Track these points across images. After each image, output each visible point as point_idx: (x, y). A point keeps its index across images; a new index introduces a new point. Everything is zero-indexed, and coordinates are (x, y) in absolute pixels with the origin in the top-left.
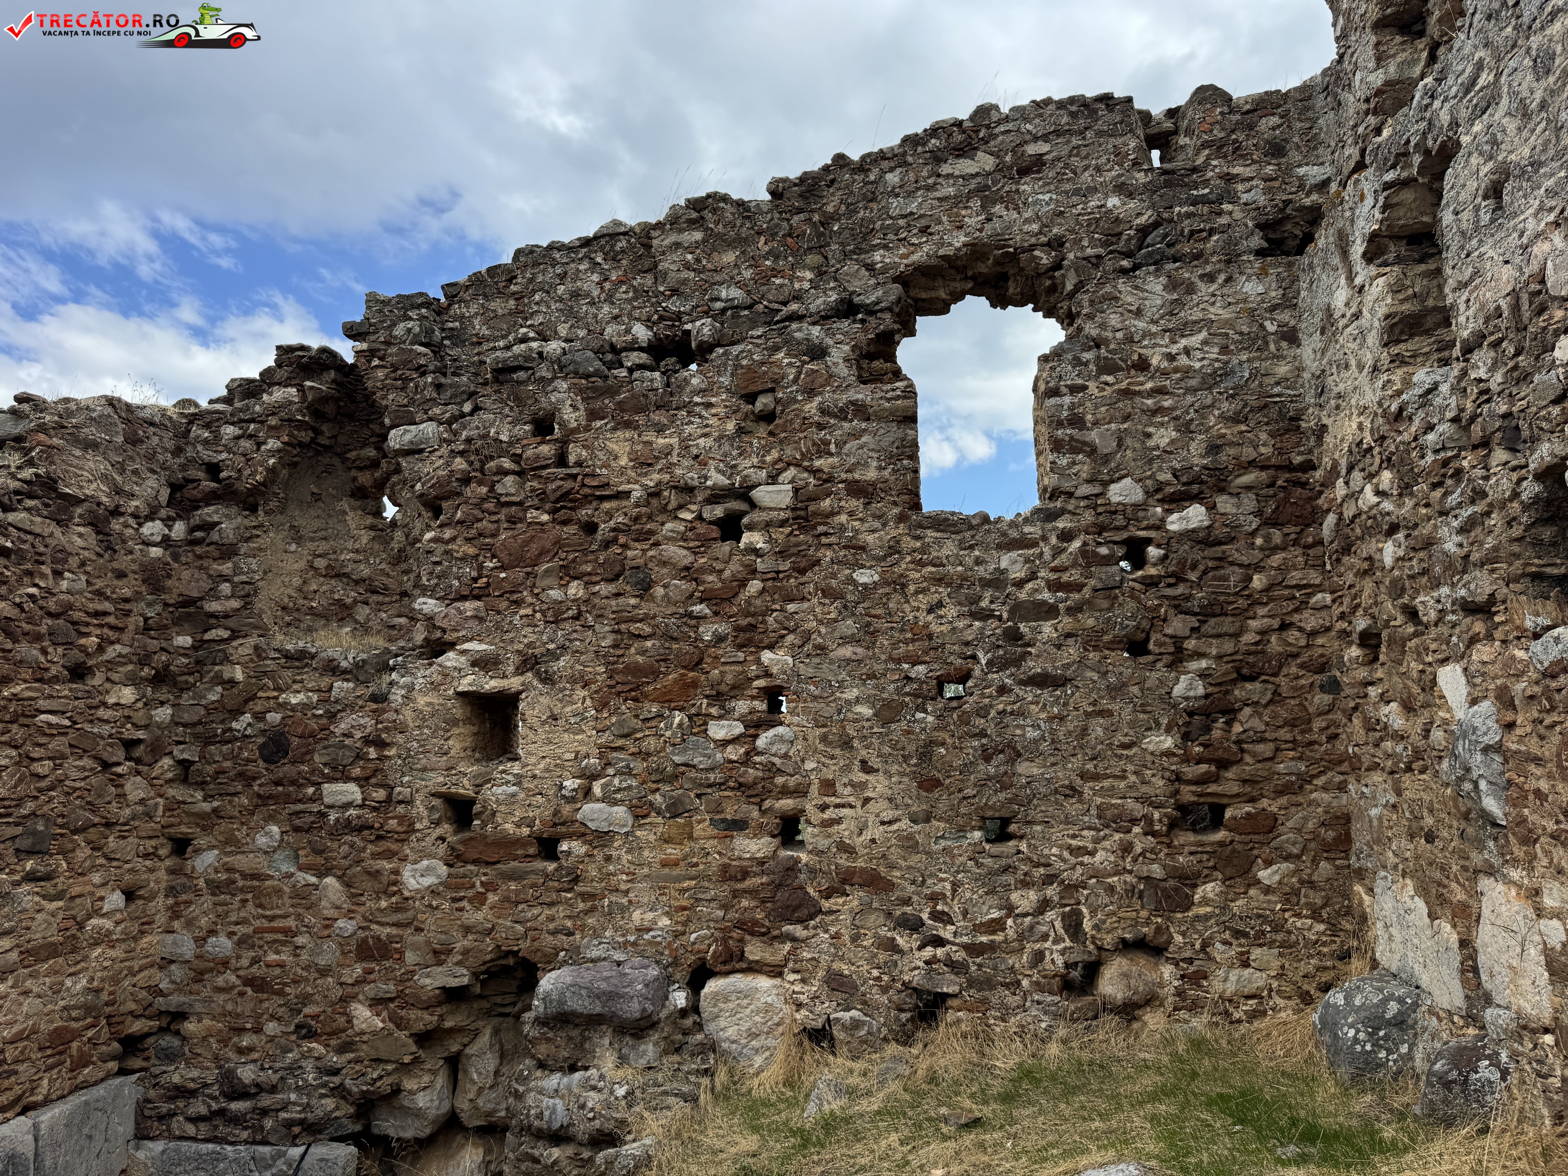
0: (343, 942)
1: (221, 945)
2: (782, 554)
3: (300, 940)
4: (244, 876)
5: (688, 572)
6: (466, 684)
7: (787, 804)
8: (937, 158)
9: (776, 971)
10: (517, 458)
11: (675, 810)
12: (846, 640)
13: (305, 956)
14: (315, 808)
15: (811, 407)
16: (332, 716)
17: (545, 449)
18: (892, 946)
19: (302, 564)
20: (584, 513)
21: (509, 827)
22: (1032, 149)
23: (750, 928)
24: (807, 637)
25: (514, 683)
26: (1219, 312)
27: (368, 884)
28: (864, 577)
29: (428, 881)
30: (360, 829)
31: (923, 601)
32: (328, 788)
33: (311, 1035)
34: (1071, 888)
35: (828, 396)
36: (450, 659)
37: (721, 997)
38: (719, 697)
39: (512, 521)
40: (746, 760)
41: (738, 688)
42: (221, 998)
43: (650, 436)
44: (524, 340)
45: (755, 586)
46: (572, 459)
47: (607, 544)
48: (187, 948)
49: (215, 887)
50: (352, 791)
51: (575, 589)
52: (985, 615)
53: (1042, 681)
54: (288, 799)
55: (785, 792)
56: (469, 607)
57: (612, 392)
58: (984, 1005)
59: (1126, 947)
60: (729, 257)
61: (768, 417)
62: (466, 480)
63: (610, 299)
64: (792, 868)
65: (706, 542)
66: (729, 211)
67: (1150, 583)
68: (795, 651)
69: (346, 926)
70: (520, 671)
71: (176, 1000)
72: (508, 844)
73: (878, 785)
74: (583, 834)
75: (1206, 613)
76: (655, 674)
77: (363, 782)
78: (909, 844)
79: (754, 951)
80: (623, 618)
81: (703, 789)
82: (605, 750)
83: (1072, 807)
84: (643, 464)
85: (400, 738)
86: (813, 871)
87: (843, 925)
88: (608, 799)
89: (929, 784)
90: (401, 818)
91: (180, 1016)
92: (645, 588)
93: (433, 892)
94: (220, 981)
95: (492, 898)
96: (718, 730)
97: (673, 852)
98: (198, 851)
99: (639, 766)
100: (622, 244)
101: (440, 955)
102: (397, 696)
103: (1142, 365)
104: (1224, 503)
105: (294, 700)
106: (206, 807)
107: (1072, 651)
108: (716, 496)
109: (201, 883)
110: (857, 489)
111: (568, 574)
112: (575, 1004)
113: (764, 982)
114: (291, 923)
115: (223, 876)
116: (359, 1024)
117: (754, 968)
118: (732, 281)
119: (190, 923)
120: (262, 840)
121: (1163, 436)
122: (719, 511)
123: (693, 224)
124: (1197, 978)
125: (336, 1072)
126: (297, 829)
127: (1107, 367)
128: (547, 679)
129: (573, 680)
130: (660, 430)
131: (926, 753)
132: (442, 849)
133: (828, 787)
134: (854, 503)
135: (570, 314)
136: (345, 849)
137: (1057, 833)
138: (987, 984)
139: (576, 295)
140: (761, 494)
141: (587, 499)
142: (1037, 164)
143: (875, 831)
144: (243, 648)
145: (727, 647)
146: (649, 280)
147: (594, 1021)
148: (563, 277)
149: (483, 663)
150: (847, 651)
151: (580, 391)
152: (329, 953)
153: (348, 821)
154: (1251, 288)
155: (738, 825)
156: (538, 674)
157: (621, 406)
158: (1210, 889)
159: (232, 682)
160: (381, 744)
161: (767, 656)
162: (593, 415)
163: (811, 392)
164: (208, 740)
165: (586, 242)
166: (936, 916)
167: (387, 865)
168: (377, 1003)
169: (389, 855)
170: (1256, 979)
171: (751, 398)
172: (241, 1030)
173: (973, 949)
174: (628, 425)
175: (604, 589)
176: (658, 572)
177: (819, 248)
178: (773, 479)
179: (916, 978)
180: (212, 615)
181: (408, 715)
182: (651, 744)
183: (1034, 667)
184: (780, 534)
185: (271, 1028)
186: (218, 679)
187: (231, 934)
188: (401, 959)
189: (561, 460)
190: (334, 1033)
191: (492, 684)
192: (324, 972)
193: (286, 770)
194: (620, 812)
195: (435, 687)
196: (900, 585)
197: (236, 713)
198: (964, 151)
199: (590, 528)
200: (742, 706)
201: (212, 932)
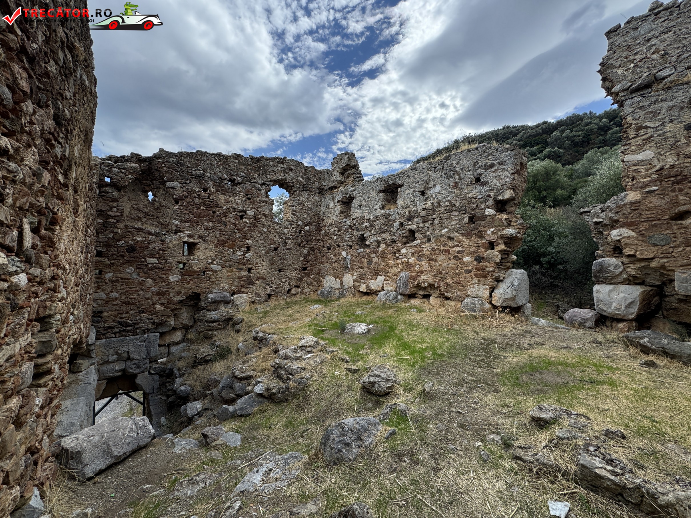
0: (153, 293)
1: (115, 295)
2: (251, 224)
3: (140, 293)
4: (122, 279)
5: (234, 224)
6: (186, 240)
7: (250, 266)
8: (278, 163)
9: (247, 293)
10: (199, 195)
11: (230, 267)
12: (261, 240)
13: (142, 296)
14: (144, 264)
15: (258, 199)
16: (149, 244)
17: (206, 195)
18: (265, 288)
19: (130, 206)
20: (213, 209)
21: (196, 269)
22: (292, 167)
23: (243, 286)
24: (255, 238)
25: (197, 241)
26: (313, 200)
27: (160, 280)
28: (265, 230)
29: (175, 279)
30: (157, 269)
31: (273, 235)
32: (148, 259)
33: (143, 312)
34: (289, 279)
35: (261, 198)
36: (181, 234)
37: (236, 297)
38: (239, 247)
39: (198, 208)
40: (243, 258)
41: (242, 246)
42: (115, 307)
43: (228, 197)
44: (199, 170)
45: (246, 229)
46: (211, 198)
47: (218, 216)
48: (103, 296)
49: (112, 282)
50: (155, 260)
51: (211, 224)
52: (282, 238)
53: (288, 249)
54: (136, 261)
55: (250, 264)
56: (187, 224)
57: (221, 187)
58: (277, 296)
59: (295, 286)
60: (243, 167)
61: (249, 199)
62: (186, 197)
63: (219, 167)
64: (250, 277)
65: (238, 219)
66: (243, 159)
67: (302, 236)
68: (252, 240)
69: (154, 289)
70: (198, 238)
71: (99, 309)
72: (195, 272)
73: (265, 264)
74: (212, 270)
75: (308, 242)
76: (227, 242)
77: (157, 258)
78: (268, 273)
79: (243, 290)
80: (221, 231)
81: (235, 263)
82: (216, 255)
83: (291, 267)
84: (227, 202)
85: (169, 250)
86: (254, 277)
87: (258, 285)
88: (217, 264)
89: (272, 264)
90: (169, 267)
91: (101, 312)
92: (226, 226)
93: (177, 281)
94: (115, 303)
95: (191, 282)
96: (239, 253)
97: (229, 274)
98: (106, 273)
99: (223, 259)
100: (222, 157)
101: (178, 294)
102: (168, 241)
103: (304, 205)
104: (311, 227)
105: (138, 239)
106: (109, 262)
107: (293, 245)
108: (240, 211)
109: (107, 281)
110: (264, 215)
111: (209, 220)
112: (217, 299)
113: (244, 295)
114: (138, 289)
115: (115, 279)
116: (157, 309)
117: (243, 293)
118: (243, 172)
119: (103, 290)
120: (128, 271)
121: (305, 216)
122: (241, 214)
123: (237, 159)
124: (303, 290)
125: (152, 319)
126: (139, 268)
127: (300, 204)
128: (205, 241)
129: (210, 242)
130: (230, 197)
131: (272, 259)
132: (179, 273)
133: (257, 263)
134: (263, 217)
135: (210, 168)
136: (153, 273)
137: (289, 271)
138: (278, 293)
139: (211, 164)
140: (249, 212)
141: (214, 207)
142: (291, 169)
143: (264, 271)
144: (122, 225)
145: (241, 239)
146: (227, 166)
147: (220, 302)
148: (208, 160)
149: (189, 236)
150: (261, 242)
151: (214, 185)
152: (149, 295)
153: (154, 267)
154: (317, 198)
155: (242, 269)
156: (202, 240)
157: (223, 190)
158: (305, 278)
159: (117, 233)
160: (163, 251)
161: (247, 241)
162: (217, 190)
163: (258, 197)
164: (108, 246)
165: (214, 154)
166: (272, 283)
167: (164, 276)
168: (161, 304)
169: (166, 274)
170: (310, 290)
171: (247, 195)
172: (121, 314)
173: (276, 288)
174: (224, 194)
175: (218, 225)
176: (228, 223)
177: (259, 171)
178: (250, 210)
179: (268, 292)
180: (110, 216)
181: (171, 245)
182: (226, 255)
183: (288, 247)
184: (251, 220)
185: (131, 312)
186: (112, 232)
187: (117, 293)
188: (169, 295)
189: (209, 198)
190: (150, 312)
191: (191, 240)
192: (147, 299)
193: (135, 254)
194: (219, 267)
195: (178, 240)
196: (270, 232)
197: (119, 240)
198: (282, 163)
199: (214, 212)
200: (243, 249)
201: (112, 292)
